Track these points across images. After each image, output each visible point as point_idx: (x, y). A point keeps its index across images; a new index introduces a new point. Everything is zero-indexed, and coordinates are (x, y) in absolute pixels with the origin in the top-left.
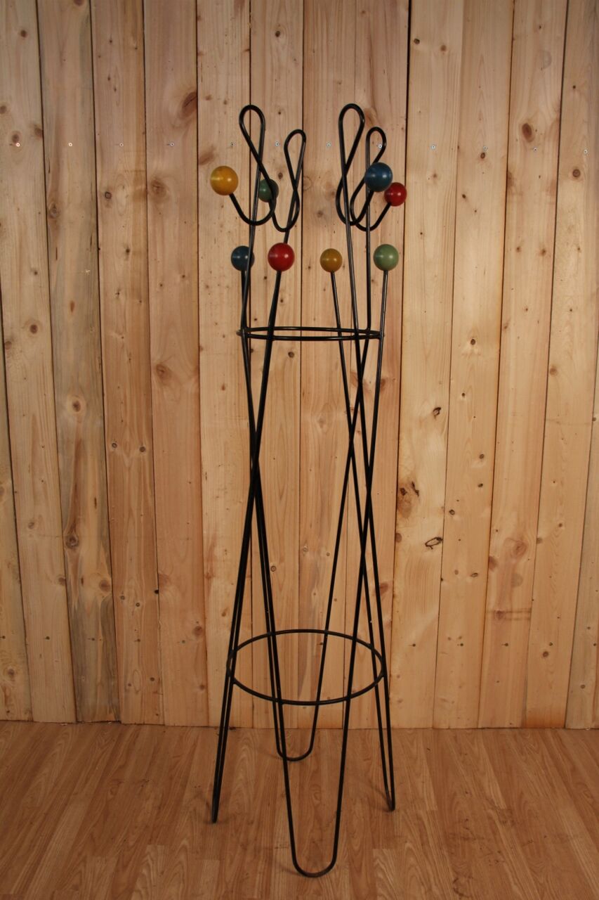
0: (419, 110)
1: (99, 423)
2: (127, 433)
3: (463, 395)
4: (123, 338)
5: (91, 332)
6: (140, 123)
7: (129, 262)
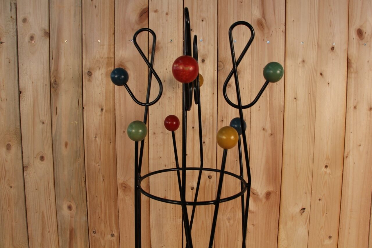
0: (293, 20)
1: (84, 218)
2: (103, 225)
3: (320, 200)
4: (99, 165)
5: (78, 161)
6: (111, 27)
7: (103, 117)
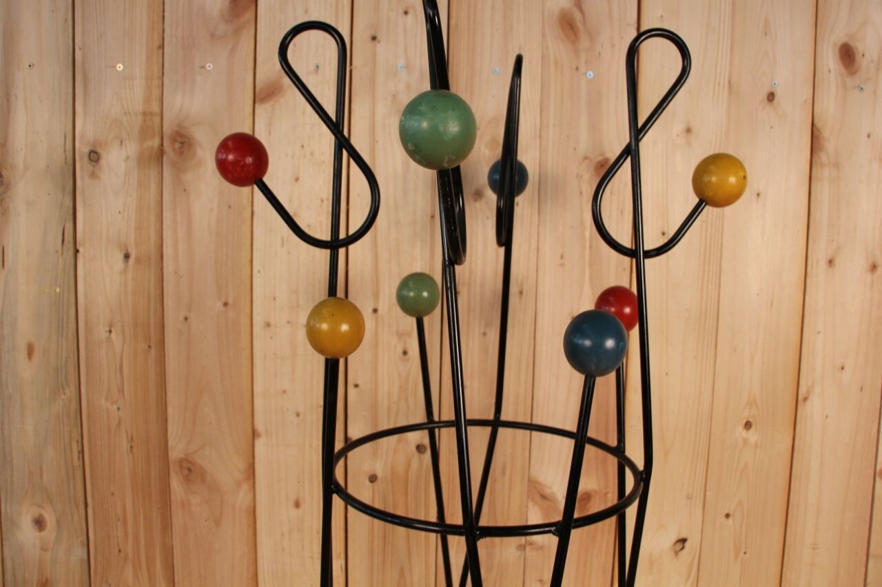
1: (80, 552)
2: (129, 573)
3: (728, 516)
4: (118, 409)
5: (63, 397)
6: (153, 29)
7: (130, 275)
